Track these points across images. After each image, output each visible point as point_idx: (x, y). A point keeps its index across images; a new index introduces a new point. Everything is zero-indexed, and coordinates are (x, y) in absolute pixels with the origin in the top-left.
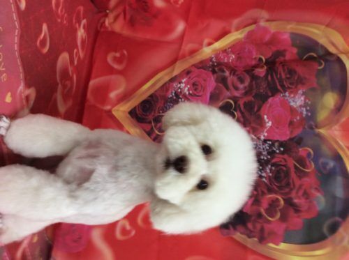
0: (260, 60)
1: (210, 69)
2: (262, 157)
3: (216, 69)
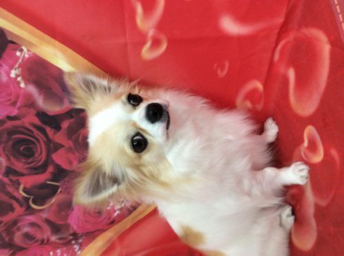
1: (79, 235)
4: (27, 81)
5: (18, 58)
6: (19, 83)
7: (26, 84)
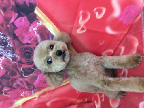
0: (5, 94)
1: (36, 88)
2: (3, 47)
3: (32, 88)
4: (38, 33)
5: (37, 25)
6: (35, 33)
7: (37, 34)
